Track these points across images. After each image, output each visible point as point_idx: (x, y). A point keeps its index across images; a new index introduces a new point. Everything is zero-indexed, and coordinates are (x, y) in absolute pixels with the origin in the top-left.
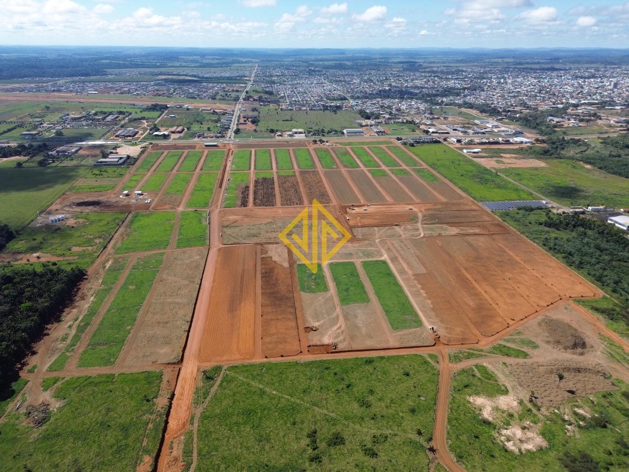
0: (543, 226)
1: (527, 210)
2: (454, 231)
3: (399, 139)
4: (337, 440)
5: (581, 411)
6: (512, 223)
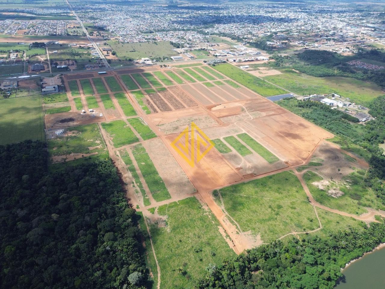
0: (297, 107)
1: (287, 100)
2: (264, 114)
3: (205, 62)
4: (279, 207)
5: (348, 181)
6: (285, 107)
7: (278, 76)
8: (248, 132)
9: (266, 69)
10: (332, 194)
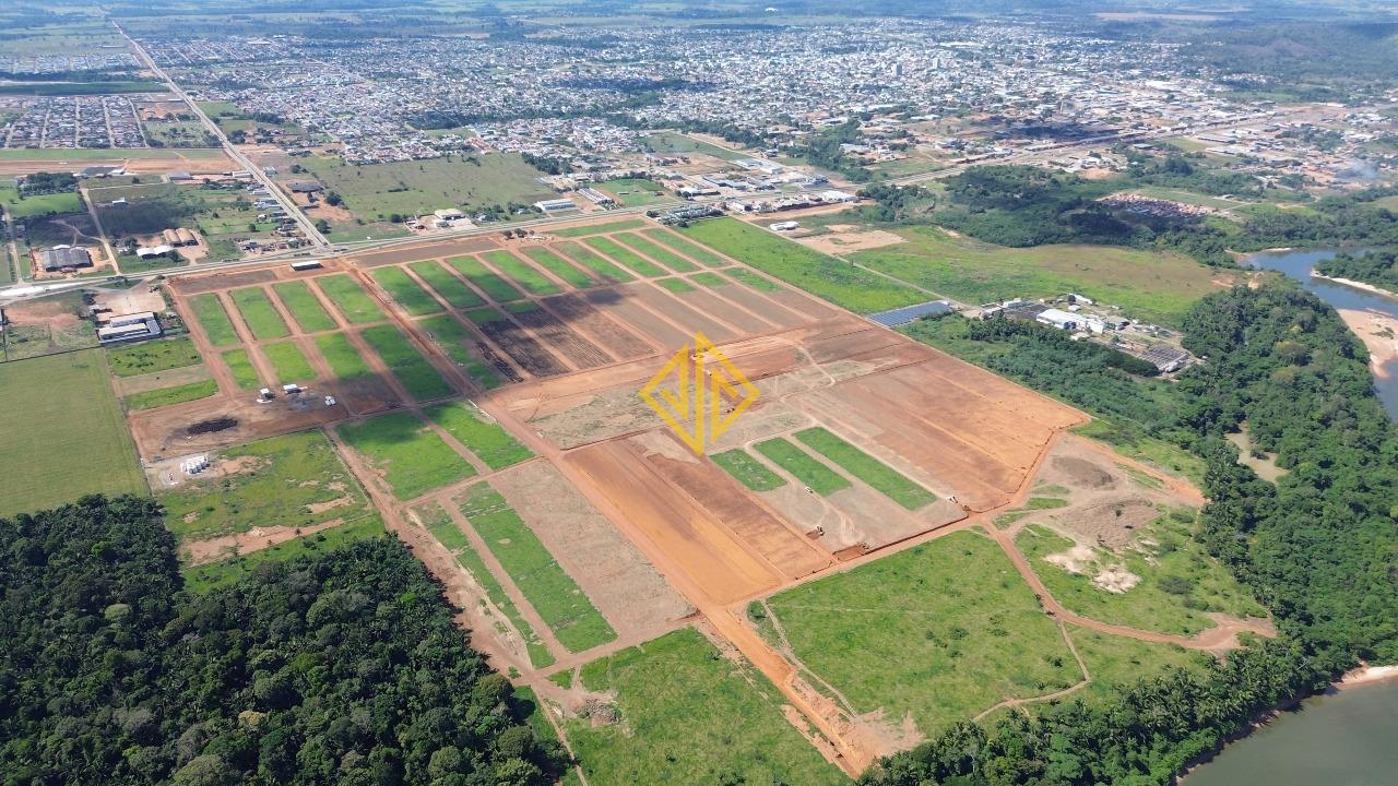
0: (969, 340)
1: (934, 319)
2: (868, 368)
3: (653, 215)
4: (959, 634)
5: (1148, 542)
6: (928, 341)
7: (894, 248)
8: (828, 422)
9: (851, 231)
10: (1107, 585)
